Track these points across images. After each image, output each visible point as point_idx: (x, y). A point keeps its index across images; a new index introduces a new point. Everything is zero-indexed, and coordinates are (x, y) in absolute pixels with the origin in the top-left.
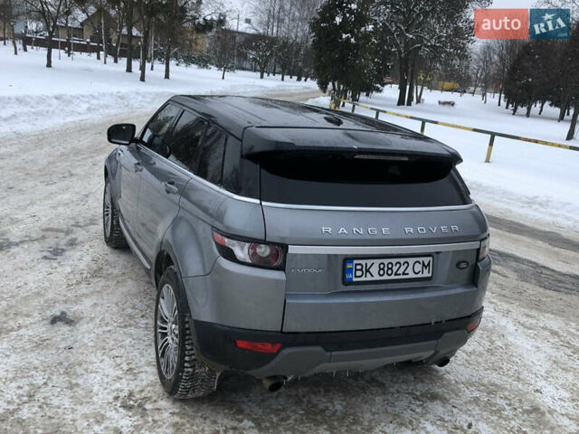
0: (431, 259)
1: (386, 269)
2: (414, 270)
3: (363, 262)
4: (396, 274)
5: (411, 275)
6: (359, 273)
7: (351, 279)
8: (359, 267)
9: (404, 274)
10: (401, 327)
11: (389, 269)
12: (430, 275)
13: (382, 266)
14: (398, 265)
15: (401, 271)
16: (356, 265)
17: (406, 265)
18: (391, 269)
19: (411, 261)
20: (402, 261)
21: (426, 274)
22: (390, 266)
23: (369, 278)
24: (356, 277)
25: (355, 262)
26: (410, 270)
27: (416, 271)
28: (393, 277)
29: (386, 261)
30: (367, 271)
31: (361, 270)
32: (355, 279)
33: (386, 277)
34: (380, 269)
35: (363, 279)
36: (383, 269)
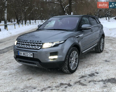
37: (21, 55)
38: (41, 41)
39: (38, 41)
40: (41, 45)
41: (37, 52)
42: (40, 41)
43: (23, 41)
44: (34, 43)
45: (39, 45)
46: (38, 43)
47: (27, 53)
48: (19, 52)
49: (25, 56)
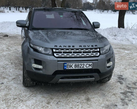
37: (71, 68)
38: (97, 46)
39: (92, 46)
40: (98, 50)
41: (97, 60)
42: (95, 46)
43: (65, 48)
44: (87, 49)
45: (96, 50)
46: (93, 48)
47: (82, 64)
48: (65, 65)
49: (79, 68)
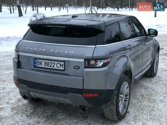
0: (64, 63)
1: (47, 64)
2: (57, 66)
3: (40, 60)
4: (50, 66)
5: (56, 68)
6: (38, 64)
7: (36, 65)
8: (38, 62)
9: (53, 67)
10: (49, 85)
11: (48, 64)
12: (63, 69)
13: (46, 63)
14: (51, 63)
15: (52, 66)
16: (38, 61)
17: (54, 64)
18: (49, 64)
19: (56, 63)
20: (53, 62)
21: (62, 68)
22: (48, 63)
23: (41, 66)
24: (37, 65)
25: (37, 60)
26: (55, 66)
27: (58, 67)
28: (49, 67)
29: (47, 61)
30: (41, 64)
31: (39, 63)
32: (37, 66)
33: (47, 67)
34: (45, 64)
35: (39, 66)
36: (46, 64)
